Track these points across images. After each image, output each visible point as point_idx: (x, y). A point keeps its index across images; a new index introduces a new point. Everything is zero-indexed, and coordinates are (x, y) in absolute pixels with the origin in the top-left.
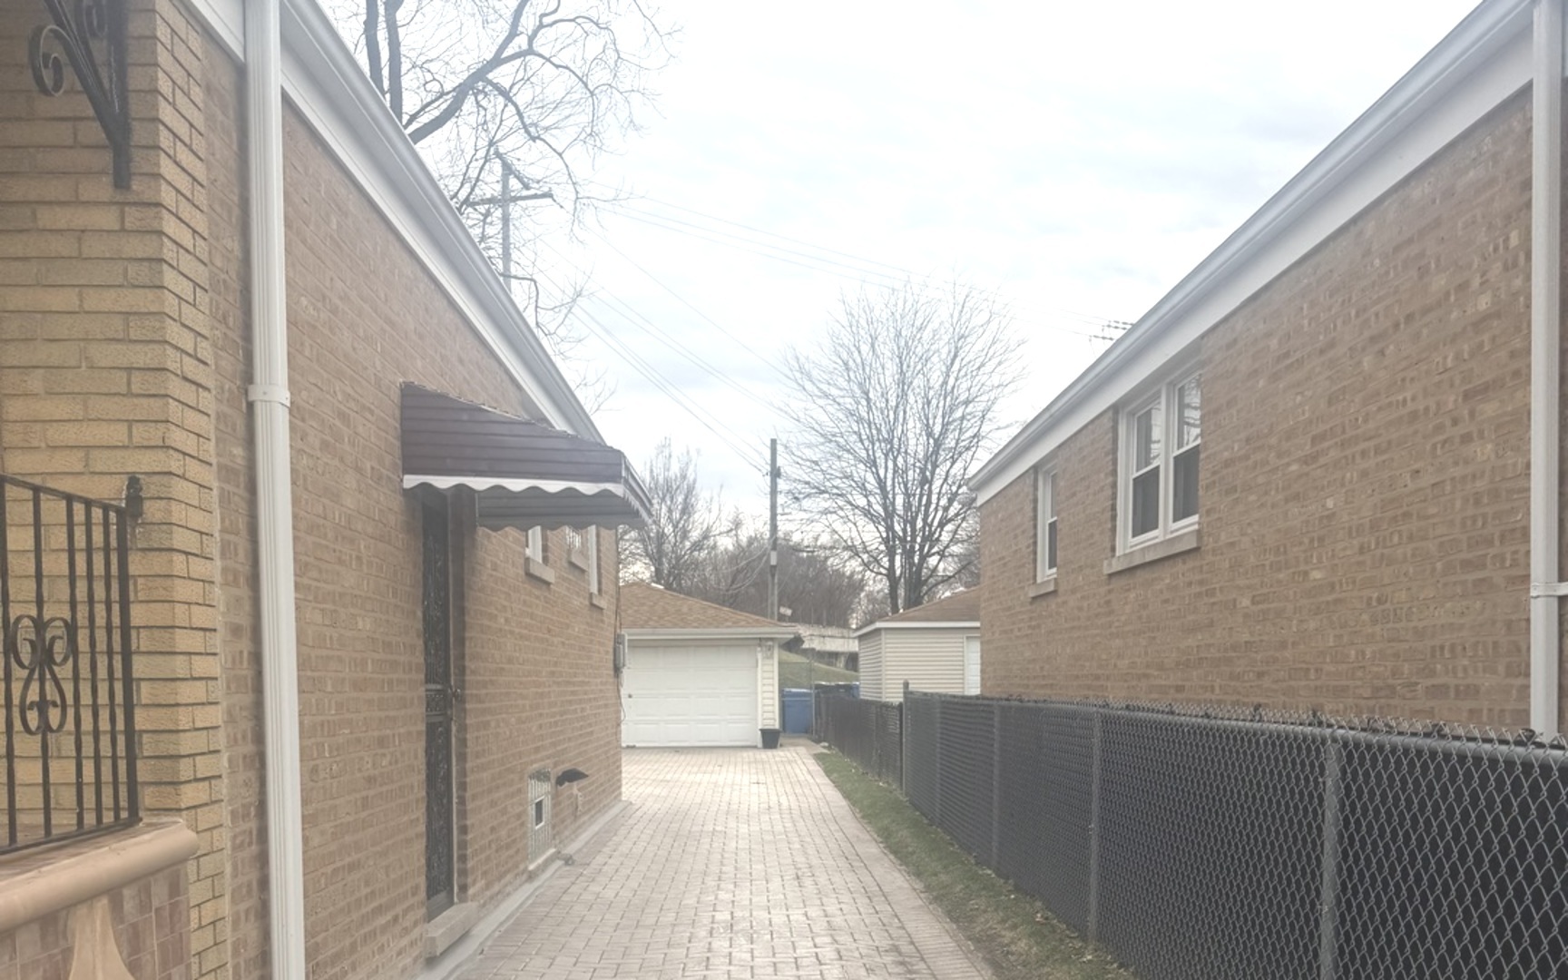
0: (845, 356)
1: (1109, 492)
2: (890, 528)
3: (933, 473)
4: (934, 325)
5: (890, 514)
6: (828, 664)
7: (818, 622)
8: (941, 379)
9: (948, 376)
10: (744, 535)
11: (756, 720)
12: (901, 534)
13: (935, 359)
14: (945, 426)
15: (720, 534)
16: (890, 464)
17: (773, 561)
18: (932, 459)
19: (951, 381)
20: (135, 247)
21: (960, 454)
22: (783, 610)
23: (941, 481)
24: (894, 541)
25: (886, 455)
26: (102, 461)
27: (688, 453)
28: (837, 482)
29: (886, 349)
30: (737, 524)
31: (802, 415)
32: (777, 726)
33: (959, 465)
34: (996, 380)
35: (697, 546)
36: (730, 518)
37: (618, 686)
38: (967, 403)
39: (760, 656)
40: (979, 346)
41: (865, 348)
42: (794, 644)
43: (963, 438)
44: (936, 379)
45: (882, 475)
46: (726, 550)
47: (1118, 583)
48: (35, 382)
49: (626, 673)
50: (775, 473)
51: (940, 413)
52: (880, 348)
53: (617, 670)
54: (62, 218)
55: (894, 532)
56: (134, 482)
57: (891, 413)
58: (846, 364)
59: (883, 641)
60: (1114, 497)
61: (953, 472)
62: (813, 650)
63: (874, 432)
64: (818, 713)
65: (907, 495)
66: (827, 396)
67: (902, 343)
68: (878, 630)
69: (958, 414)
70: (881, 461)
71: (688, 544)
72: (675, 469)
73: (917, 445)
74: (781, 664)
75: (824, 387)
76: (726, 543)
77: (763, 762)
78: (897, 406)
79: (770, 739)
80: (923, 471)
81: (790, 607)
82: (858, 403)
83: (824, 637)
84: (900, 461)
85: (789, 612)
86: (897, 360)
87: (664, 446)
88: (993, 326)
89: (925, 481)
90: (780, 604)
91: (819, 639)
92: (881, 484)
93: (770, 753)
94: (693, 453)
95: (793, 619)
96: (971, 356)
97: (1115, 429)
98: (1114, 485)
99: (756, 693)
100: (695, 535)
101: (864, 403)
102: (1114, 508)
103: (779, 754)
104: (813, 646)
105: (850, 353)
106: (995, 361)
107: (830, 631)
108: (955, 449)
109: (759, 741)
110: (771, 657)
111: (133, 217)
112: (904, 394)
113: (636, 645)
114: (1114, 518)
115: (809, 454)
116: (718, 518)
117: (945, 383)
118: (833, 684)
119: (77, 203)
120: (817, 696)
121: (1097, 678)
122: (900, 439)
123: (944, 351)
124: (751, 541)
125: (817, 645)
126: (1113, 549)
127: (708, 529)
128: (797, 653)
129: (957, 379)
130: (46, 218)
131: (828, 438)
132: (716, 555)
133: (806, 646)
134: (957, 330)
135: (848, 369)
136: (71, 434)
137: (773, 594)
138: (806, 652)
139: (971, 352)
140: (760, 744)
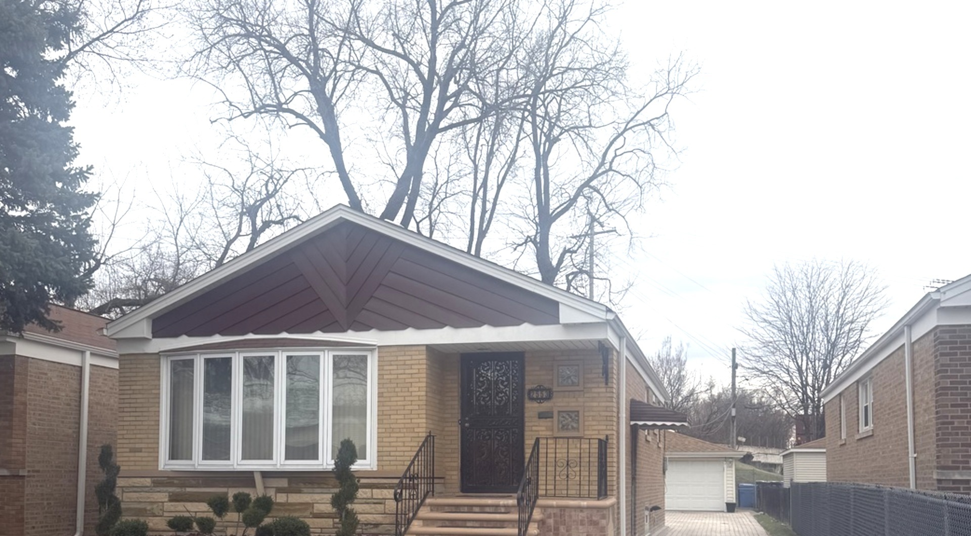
0: (777, 299)
1: (856, 410)
2: (805, 393)
3: (831, 362)
4: (831, 279)
5: (804, 386)
6: (769, 471)
7: (764, 445)
8: (836, 310)
9: (839, 308)
10: (715, 392)
11: (723, 498)
12: (811, 396)
13: (831, 299)
14: (837, 337)
15: (701, 392)
16: (805, 358)
17: (734, 414)
18: (830, 354)
19: (841, 311)
20: (609, 395)
21: (848, 351)
22: (740, 439)
23: (837, 366)
24: (807, 401)
25: (802, 353)
26: (601, 432)
27: (681, 345)
28: (772, 368)
29: (803, 294)
30: (712, 386)
31: (751, 332)
32: (734, 501)
33: (848, 357)
34: (869, 309)
35: (687, 399)
36: (707, 382)
37: (664, 477)
38: (852, 322)
39: (725, 466)
40: (858, 291)
41: (789, 294)
42: (747, 458)
43: (849, 341)
44: (832, 309)
45: (800, 364)
46: (704, 400)
47: (859, 443)
48: (590, 418)
49: (667, 473)
50: (735, 366)
51: (835, 328)
52: (798, 294)
53: (664, 473)
54: (596, 390)
55: (807, 395)
56: (607, 436)
57: (805, 328)
58: (777, 303)
59: (795, 459)
60: (858, 412)
61: (843, 361)
62: (760, 462)
63: (795, 340)
64: (759, 496)
65: (815, 375)
66: (765, 321)
67: (812, 290)
68: (792, 453)
69: (846, 328)
70: (799, 356)
71: (680, 399)
72: (673, 354)
73: (821, 346)
74: (737, 470)
75: (765, 316)
76: (704, 397)
77: (727, 517)
78: (809, 325)
79: (731, 508)
80: (825, 361)
81: (745, 437)
82: (785, 324)
83: (767, 454)
84: (810, 355)
85: (744, 440)
86: (809, 300)
87: (668, 341)
88: (867, 280)
89: (826, 367)
90: (737, 436)
91: (762, 455)
92: (800, 369)
93: (731, 514)
94: (684, 345)
95: (747, 444)
96: (855, 296)
97: (858, 389)
98: (858, 408)
99: (723, 485)
100: (685, 392)
101: (788, 324)
102: (858, 416)
103: (735, 515)
104: (759, 460)
105: (780, 298)
106: (868, 300)
107: (770, 451)
108: (845, 347)
109: (725, 509)
110: (731, 467)
111: (608, 390)
112: (814, 318)
113: (672, 460)
114: (858, 420)
115: (756, 352)
116: (700, 383)
117: (838, 312)
118: (769, 482)
119: (599, 387)
120: (758, 487)
121: (856, 477)
122: (810, 343)
123: (837, 295)
124: (720, 395)
125: (762, 459)
126: (858, 431)
127: (693, 390)
128: (749, 464)
129: (845, 309)
130: (594, 390)
131: (766, 344)
132: (698, 404)
133: (754, 460)
134: (845, 282)
135: (778, 306)
136: (596, 428)
137: (733, 432)
138: (754, 463)
139: (853, 294)
140: (725, 510)
